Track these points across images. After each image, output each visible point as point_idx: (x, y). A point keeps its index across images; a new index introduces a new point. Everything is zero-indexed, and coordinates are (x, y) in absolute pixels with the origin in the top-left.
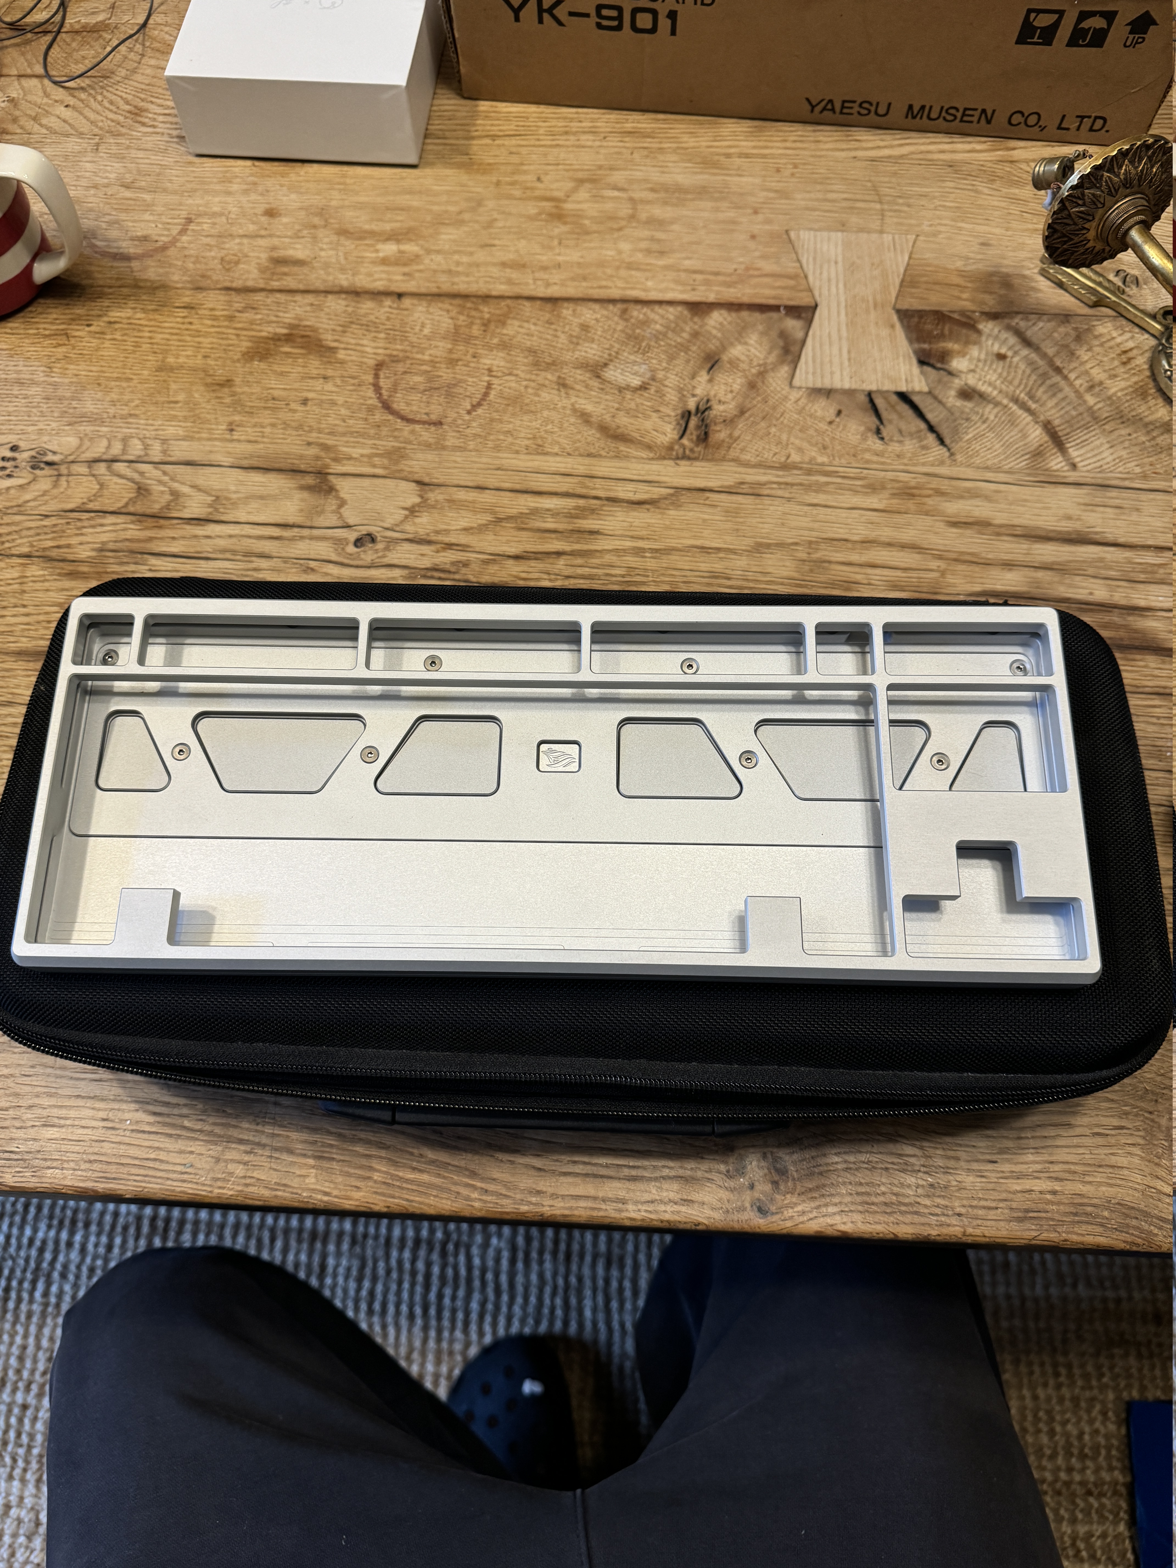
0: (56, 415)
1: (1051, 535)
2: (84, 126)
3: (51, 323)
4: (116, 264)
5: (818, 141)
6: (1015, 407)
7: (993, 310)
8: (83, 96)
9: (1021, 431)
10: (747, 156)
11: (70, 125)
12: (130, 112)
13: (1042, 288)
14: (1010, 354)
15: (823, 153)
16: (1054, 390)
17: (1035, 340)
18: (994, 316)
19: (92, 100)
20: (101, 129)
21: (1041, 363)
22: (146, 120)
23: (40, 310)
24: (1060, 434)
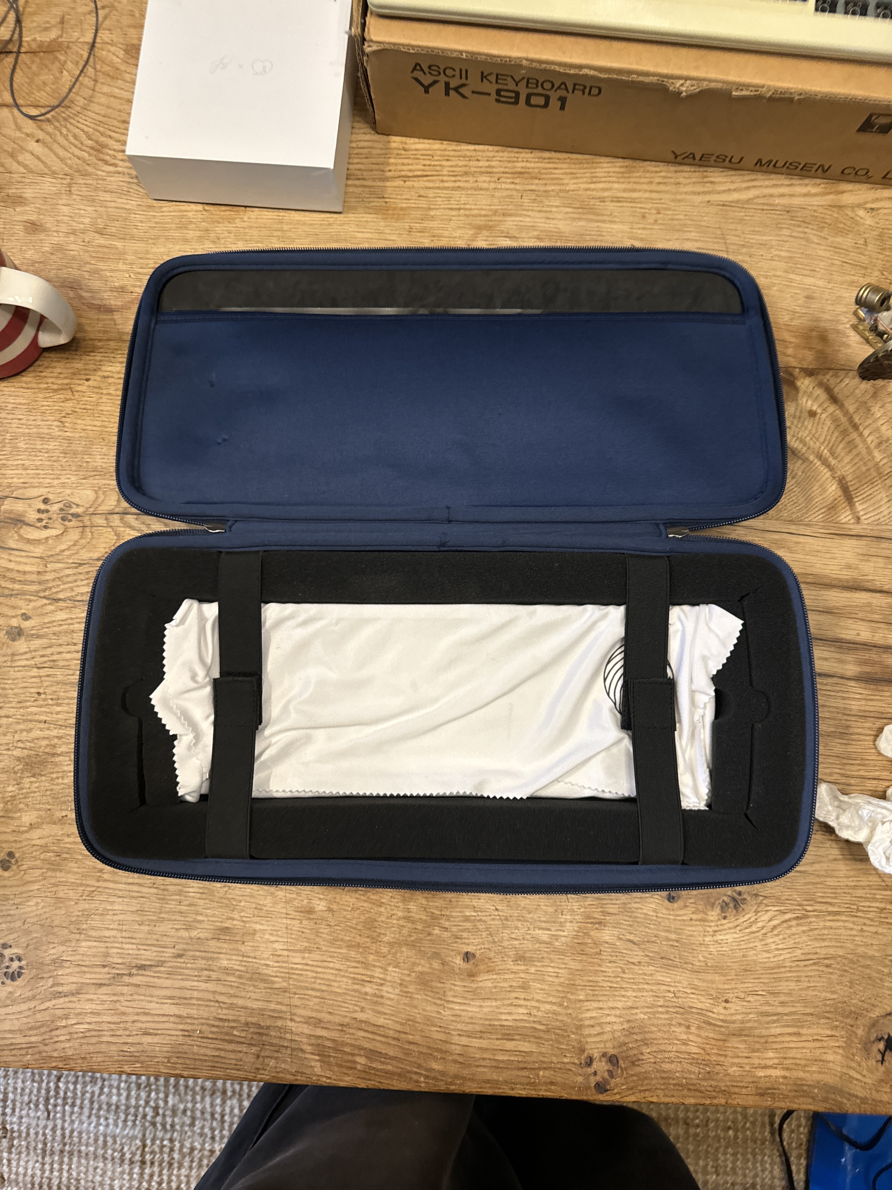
0: (74, 468)
1: (834, 582)
2: (57, 165)
3: (57, 377)
4: (101, 317)
5: (679, 183)
6: (819, 463)
7: (810, 367)
8: (50, 128)
9: (821, 485)
10: (618, 200)
11: (43, 162)
12: (92, 148)
13: (851, 343)
14: (819, 411)
15: (683, 196)
16: (851, 446)
17: (840, 397)
18: (810, 373)
19: (58, 133)
20: (70, 167)
21: (844, 420)
22: (107, 158)
23: (46, 364)
24: (851, 489)
